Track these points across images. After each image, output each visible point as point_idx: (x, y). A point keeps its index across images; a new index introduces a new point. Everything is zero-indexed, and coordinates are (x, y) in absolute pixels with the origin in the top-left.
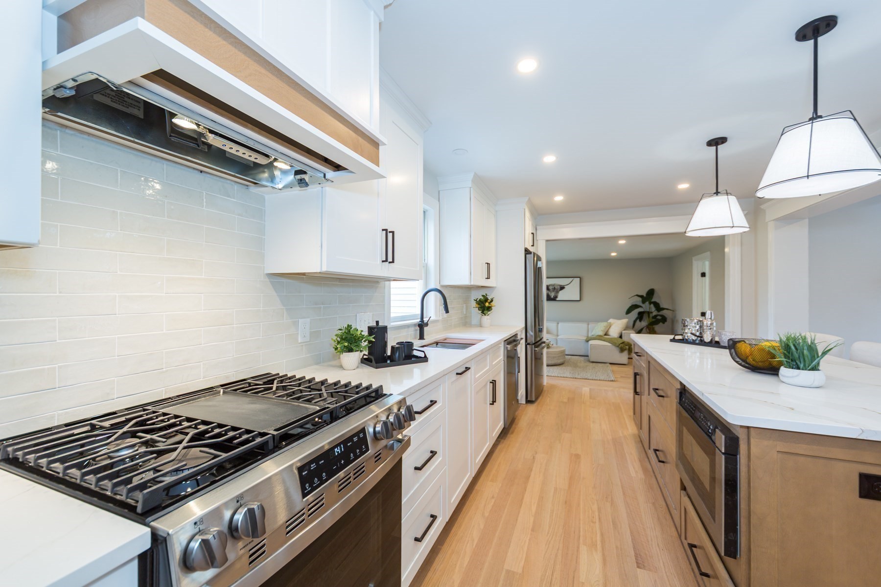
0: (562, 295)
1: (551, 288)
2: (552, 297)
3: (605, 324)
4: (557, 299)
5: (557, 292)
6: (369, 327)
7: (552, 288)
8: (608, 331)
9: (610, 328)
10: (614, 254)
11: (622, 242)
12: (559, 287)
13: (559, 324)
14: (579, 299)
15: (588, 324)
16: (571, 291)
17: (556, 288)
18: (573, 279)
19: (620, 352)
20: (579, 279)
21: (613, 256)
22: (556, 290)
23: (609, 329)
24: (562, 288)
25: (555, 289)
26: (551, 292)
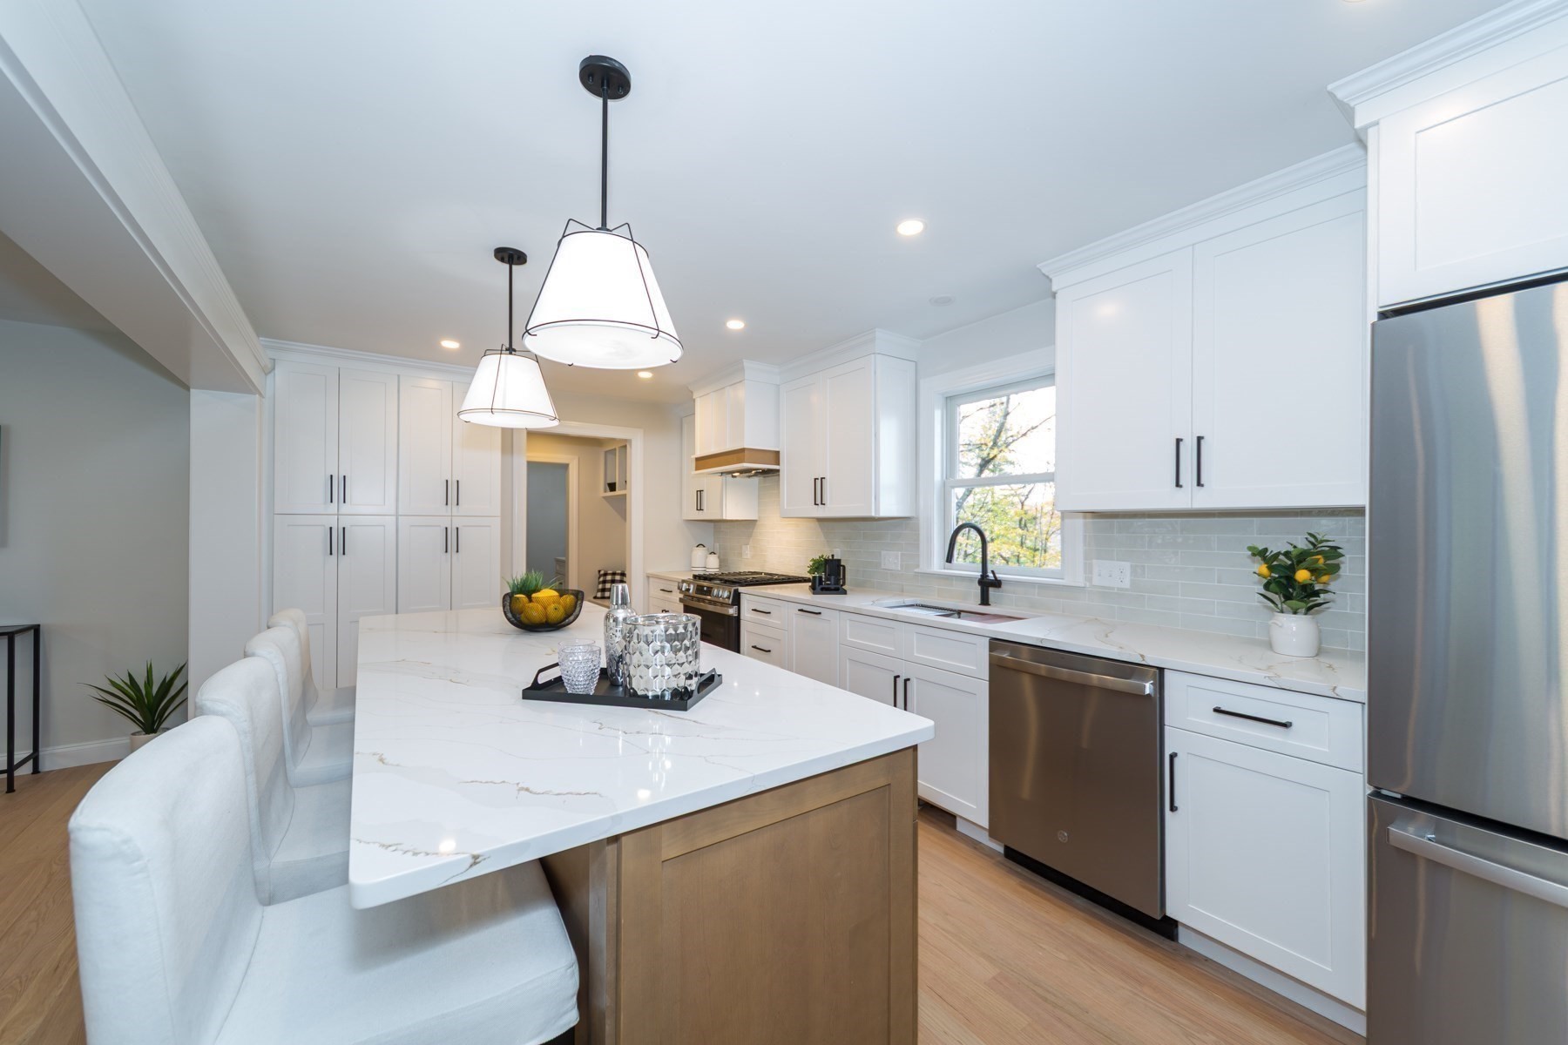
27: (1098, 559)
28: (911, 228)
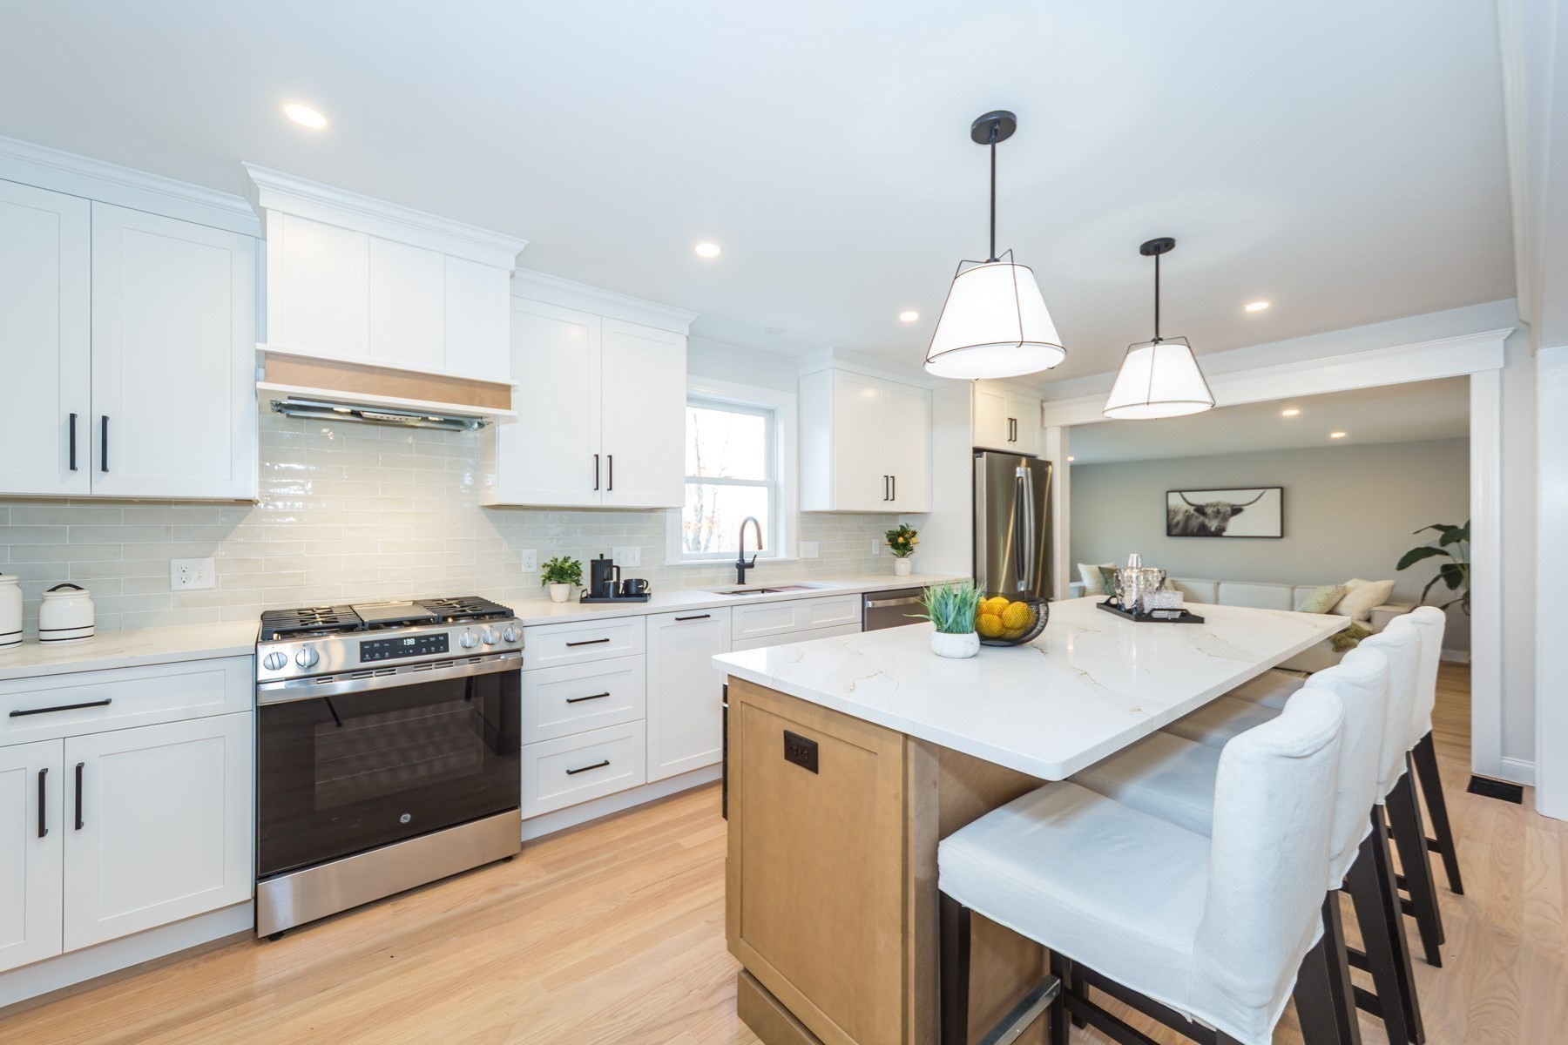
0: (1234, 526)
1: (1209, 510)
2: (1213, 529)
3: (1329, 589)
4: (1225, 534)
5: (1225, 519)
6: (592, 561)
7: (1213, 512)
8: (1337, 605)
9: (1342, 598)
10: (1337, 435)
11: (1290, 413)
12: (1229, 509)
13: (1222, 586)
14: (1279, 534)
15: (1293, 589)
16: (1260, 516)
17: (1222, 510)
18: (1262, 491)
19: (1333, 650)
20: (1278, 491)
21: (1335, 439)
22: (1221, 516)
23: (1339, 602)
24: (1236, 510)
25: (1218, 512)
26: (1209, 519)
27: (804, 541)
28: (708, 250)
